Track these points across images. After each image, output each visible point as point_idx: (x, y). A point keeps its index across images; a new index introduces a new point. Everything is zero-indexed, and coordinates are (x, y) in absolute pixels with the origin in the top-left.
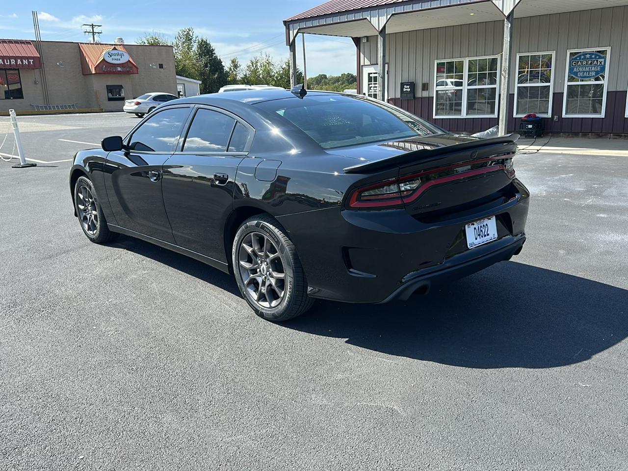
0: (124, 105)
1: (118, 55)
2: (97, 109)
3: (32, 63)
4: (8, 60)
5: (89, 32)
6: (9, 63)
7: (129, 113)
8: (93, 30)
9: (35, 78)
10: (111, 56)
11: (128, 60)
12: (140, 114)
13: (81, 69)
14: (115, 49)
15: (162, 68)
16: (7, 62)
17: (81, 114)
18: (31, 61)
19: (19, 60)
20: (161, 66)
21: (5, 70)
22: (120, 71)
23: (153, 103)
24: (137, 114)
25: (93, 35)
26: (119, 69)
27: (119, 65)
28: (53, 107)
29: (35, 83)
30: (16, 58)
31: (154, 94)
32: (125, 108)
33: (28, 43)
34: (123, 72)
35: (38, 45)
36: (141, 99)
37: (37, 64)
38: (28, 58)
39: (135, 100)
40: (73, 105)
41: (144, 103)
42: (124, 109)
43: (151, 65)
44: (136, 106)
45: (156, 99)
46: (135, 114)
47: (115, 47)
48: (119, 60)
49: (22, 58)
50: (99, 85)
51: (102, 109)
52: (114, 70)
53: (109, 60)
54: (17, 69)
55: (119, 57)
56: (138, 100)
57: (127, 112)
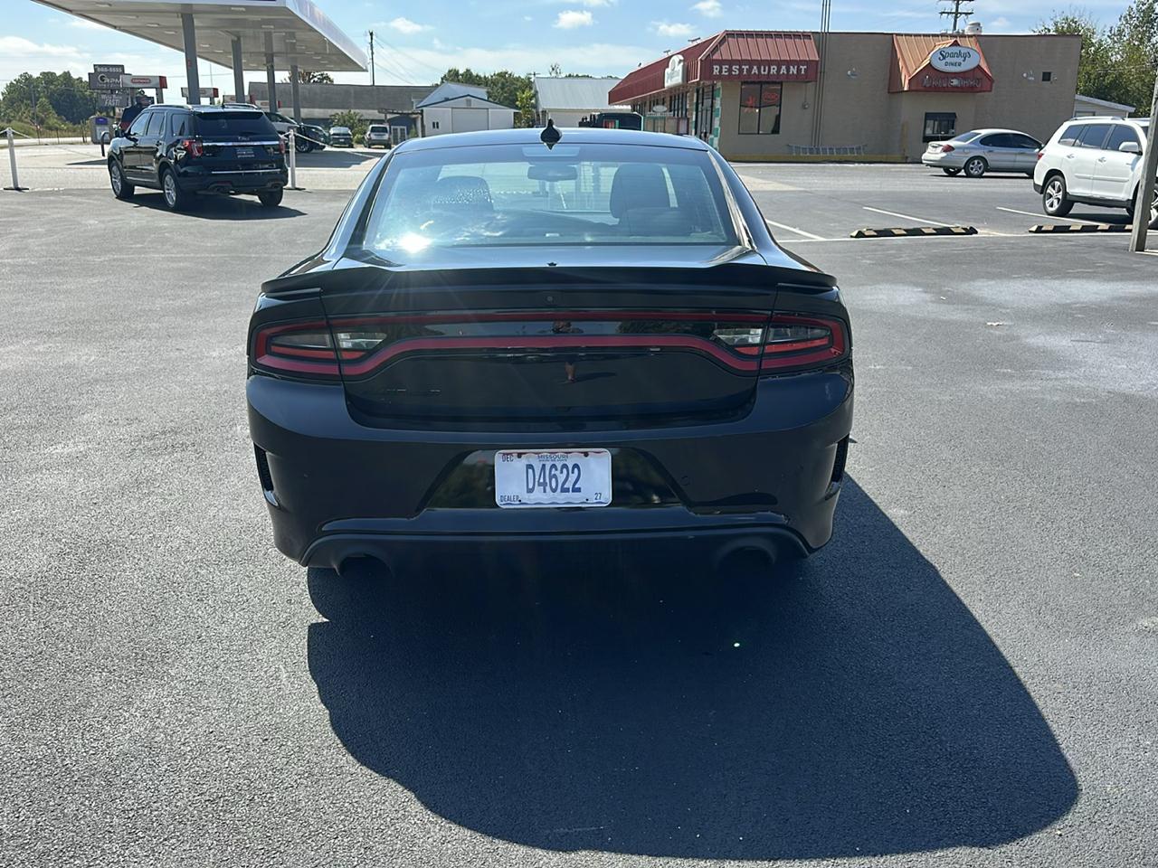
0: (925, 152)
1: (959, 54)
2: (898, 156)
3: (803, 72)
4: (767, 68)
5: (948, 13)
6: (766, 73)
7: (932, 166)
8: (957, 10)
9: (805, 99)
10: (944, 58)
11: (975, 65)
12: (951, 170)
13: (887, 82)
14: (955, 44)
15: (1049, 80)
16: (764, 71)
17: (867, 165)
18: (803, 68)
19: (784, 67)
20: (1047, 77)
21: (761, 83)
22: (956, 87)
23: (981, 149)
24: (946, 170)
25: (956, 18)
26: (955, 82)
27: (955, 75)
28: (824, 150)
29: (804, 107)
30: (779, 63)
31: (984, 132)
32: (925, 156)
33: (806, 36)
34: (962, 87)
35: (822, 39)
36: (958, 140)
37: (812, 73)
38: (798, 63)
39: (944, 143)
40: (859, 148)
41: (959, 148)
42: (923, 158)
43: (1025, 75)
44: (944, 154)
45: (986, 141)
46: (942, 169)
47: (956, 41)
48: (960, 64)
49: (789, 63)
50: (912, 112)
51: (907, 158)
52: (945, 85)
53: (940, 65)
54: (778, 82)
55: (960, 60)
56: (952, 143)
57: (928, 165)
